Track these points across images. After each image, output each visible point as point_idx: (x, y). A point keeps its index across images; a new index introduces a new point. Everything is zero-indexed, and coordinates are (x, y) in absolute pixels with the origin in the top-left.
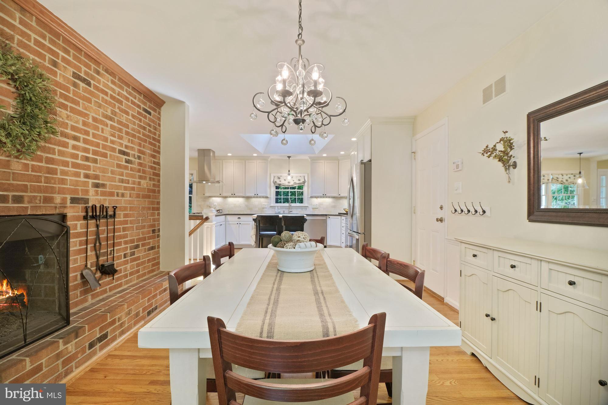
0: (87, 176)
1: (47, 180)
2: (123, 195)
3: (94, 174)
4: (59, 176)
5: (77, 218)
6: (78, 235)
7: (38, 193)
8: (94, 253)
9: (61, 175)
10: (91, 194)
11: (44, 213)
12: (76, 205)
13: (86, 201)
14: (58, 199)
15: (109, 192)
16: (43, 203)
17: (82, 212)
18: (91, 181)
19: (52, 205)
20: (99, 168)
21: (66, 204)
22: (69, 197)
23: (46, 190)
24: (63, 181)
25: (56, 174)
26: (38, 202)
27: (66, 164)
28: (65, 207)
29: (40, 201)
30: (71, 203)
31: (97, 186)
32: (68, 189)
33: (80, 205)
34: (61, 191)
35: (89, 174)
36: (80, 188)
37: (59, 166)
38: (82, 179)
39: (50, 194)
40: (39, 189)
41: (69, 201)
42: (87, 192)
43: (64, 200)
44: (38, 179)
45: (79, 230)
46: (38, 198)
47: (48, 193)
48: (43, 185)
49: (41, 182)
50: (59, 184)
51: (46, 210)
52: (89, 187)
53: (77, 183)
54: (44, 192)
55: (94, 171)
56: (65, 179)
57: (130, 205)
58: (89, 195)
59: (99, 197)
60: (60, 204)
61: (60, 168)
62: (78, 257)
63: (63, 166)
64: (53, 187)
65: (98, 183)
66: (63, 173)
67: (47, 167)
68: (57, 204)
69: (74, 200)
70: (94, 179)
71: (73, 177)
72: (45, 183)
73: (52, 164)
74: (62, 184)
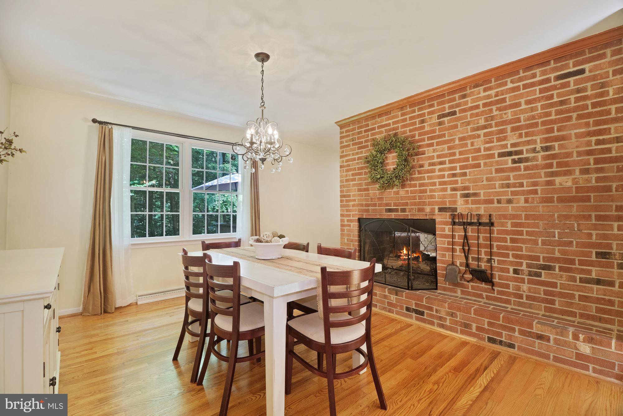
0: (454, 189)
1: (420, 198)
2: (509, 201)
3: (462, 186)
4: (428, 193)
5: (446, 223)
6: (445, 236)
7: (414, 206)
8: (463, 254)
9: (430, 193)
10: (459, 203)
11: (418, 218)
12: (444, 213)
13: (455, 210)
14: (428, 209)
15: (484, 200)
16: (418, 212)
17: (449, 219)
18: (459, 193)
19: (424, 213)
20: (469, 180)
21: (435, 212)
22: (437, 208)
23: (419, 204)
24: (432, 197)
25: (426, 193)
26: (414, 211)
27: (434, 184)
28: (434, 215)
29: (416, 211)
30: (439, 212)
31: (467, 196)
32: (437, 202)
33: (448, 214)
34: (430, 204)
35: (457, 187)
36: (447, 200)
37: (428, 187)
38: (449, 192)
39: (422, 206)
40: (414, 204)
41: (437, 210)
42: (455, 202)
43: (433, 210)
44: (414, 198)
45: (447, 232)
46: (414, 209)
47: (420, 206)
48: (418, 201)
49: (416, 199)
50: (428, 199)
51: (419, 217)
52: (457, 198)
53: (444, 197)
54: (418, 205)
55: (462, 183)
56: (433, 195)
57: (525, 213)
58: (457, 205)
59: (470, 206)
60: (430, 212)
61: (428, 188)
62: (447, 253)
63: (431, 186)
64: (424, 201)
65: (468, 193)
66: (431, 191)
67: (420, 189)
68: (427, 212)
69: (441, 210)
70: (463, 191)
71: (440, 192)
72: (418, 200)
73: (423, 187)
74: (431, 199)
